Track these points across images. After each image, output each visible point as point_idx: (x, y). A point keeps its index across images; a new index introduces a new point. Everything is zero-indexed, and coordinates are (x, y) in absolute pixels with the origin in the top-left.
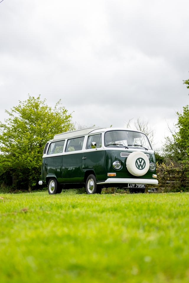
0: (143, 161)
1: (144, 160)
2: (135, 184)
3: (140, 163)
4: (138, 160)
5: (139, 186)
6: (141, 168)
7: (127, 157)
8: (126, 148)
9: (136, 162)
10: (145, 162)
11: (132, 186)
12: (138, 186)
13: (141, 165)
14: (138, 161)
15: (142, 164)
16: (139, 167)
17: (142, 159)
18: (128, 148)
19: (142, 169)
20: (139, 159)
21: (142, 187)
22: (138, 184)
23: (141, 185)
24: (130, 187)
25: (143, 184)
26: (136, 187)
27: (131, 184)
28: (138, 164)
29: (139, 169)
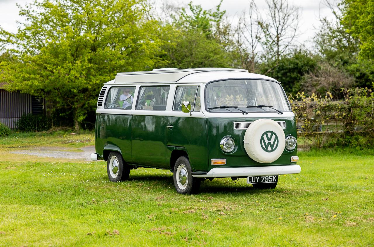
0: (274, 136)
1: (275, 134)
2: (260, 177)
3: (269, 139)
4: (265, 135)
5: (268, 179)
6: (269, 149)
7: (245, 129)
8: (244, 112)
9: (262, 138)
10: (277, 138)
11: (254, 181)
12: (265, 180)
13: (269, 143)
14: (265, 136)
15: (272, 141)
16: (267, 147)
17: (273, 133)
18: (247, 114)
19: (273, 150)
20: (266, 133)
21: (272, 181)
22: (266, 177)
23: (271, 178)
24: (252, 183)
25: (275, 176)
26: (262, 181)
27: (253, 178)
28: (265, 142)
29: (266, 150)
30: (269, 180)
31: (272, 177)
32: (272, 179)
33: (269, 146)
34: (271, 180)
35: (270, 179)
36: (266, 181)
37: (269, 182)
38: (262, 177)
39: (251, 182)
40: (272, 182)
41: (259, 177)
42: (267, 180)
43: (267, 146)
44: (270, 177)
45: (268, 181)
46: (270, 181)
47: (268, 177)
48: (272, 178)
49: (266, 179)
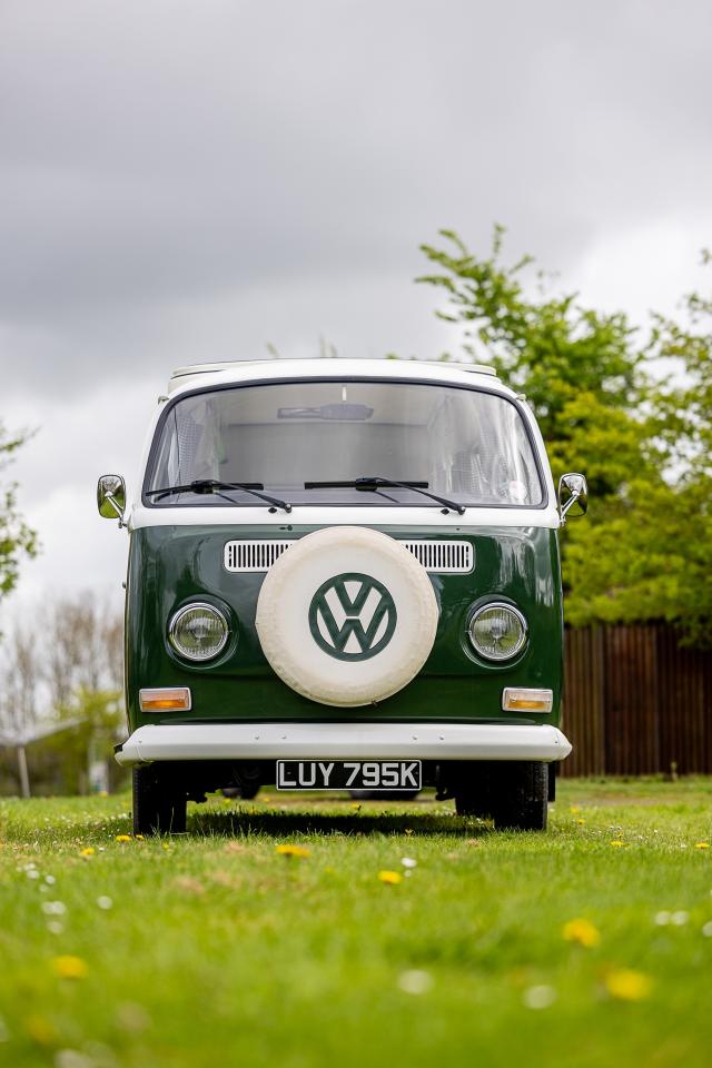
0: (374, 597)
1: (381, 588)
2: (339, 765)
3: (353, 608)
4: (333, 590)
5: (376, 774)
6: (353, 645)
9: (318, 603)
10: (387, 605)
11: (307, 778)
12: (360, 776)
13: (353, 625)
14: (331, 597)
15: (365, 617)
16: (341, 639)
17: (368, 583)
19: (367, 652)
20: (337, 583)
21: (396, 783)
22: (366, 766)
23: (388, 769)
24: (299, 786)
25: (408, 765)
26: (349, 783)
27: (301, 766)
28: (330, 620)
29: (338, 652)
30: (382, 778)
31: (396, 765)
32: (395, 774)
33: (353, 634)
34: (391, 779)
35: (385, 773)
36: (365, 783)
37: (381, 785)
38: (346, 765)
39: (294, 784)
40: (399, 786)
41: (331, 765)
42: (372, 779)
43: (340, 637)
44: (385, 766)
45: (376, 783)
46: (385, 782)
47: (376, 766)
48: (398, 770)
49: (366, 774)
